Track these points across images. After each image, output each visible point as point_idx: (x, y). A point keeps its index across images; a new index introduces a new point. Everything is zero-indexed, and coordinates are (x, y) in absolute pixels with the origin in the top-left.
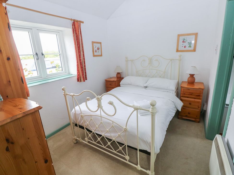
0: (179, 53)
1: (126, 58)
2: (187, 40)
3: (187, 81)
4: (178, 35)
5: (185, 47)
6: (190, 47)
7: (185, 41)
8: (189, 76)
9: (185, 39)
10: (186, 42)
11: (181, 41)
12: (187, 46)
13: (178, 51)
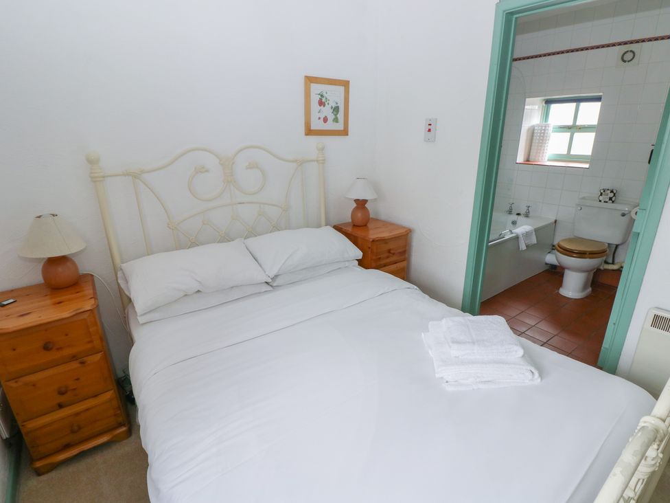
0: (313, 139)
1: (92, 162)
2: (328, 98)
3: (350, 220)
4: (307, 77)
5: (325, 120)
6: (336, 120)
7: (324, 100)
8: (355, 205)
9: (324, 94)
10: (326, 103)
11: (315, 99)
12: (331, 117)
13: (309, 132)
